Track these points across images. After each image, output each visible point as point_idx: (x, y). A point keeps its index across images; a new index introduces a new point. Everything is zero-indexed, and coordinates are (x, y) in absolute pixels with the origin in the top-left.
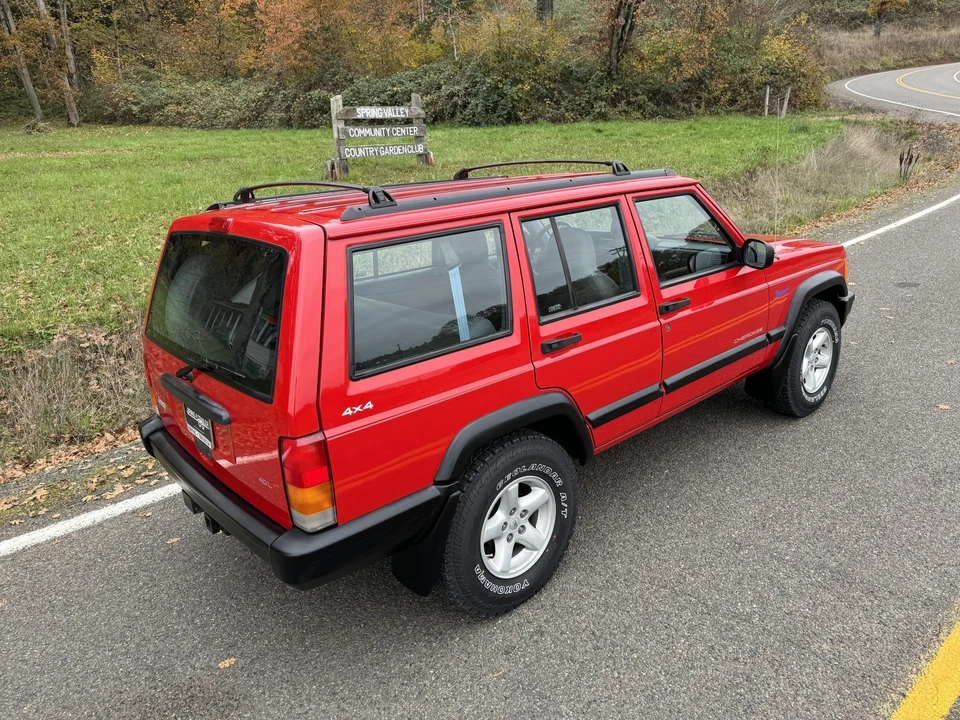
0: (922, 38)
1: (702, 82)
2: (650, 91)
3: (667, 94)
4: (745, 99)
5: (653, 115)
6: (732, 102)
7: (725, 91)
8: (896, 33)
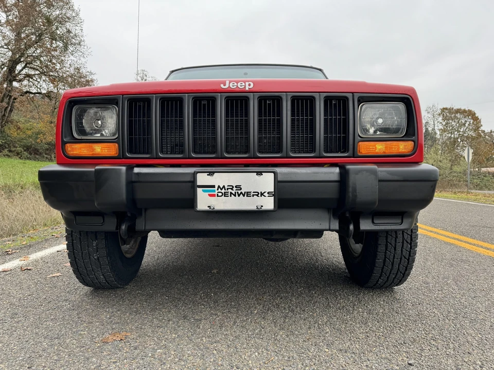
5: (27, 159)
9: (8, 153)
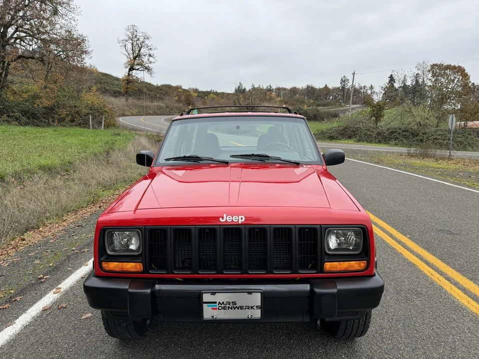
0: (144, 104)
1: (54, 110)
2: (22, 111)
3: (33, 114)
4: (78, 120)
5: (26, 124)
6: (72, 121)
7: (67, 115)
8: (134, 101)
9: (6, 118)
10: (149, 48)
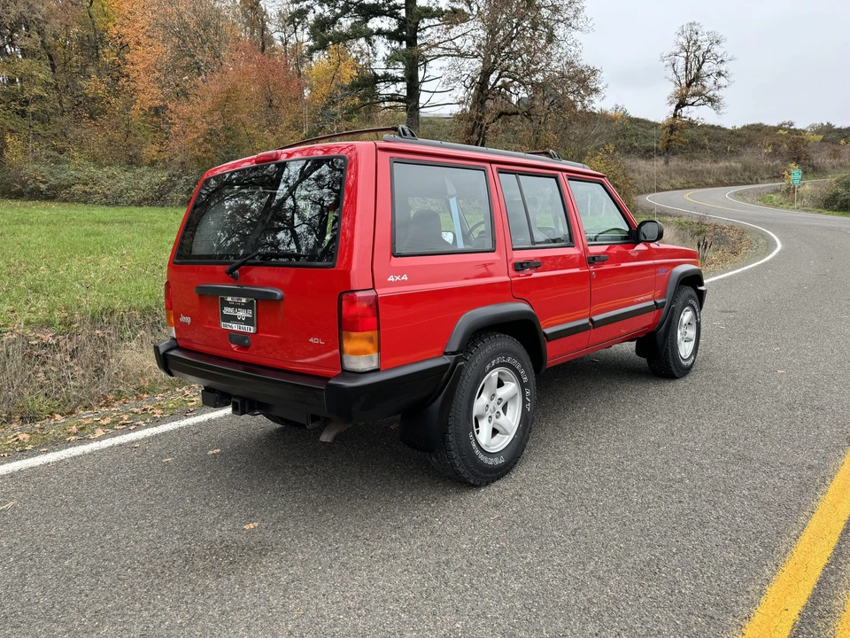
0: (700, 168)
8: (680, 163)
10: (719, 60)
